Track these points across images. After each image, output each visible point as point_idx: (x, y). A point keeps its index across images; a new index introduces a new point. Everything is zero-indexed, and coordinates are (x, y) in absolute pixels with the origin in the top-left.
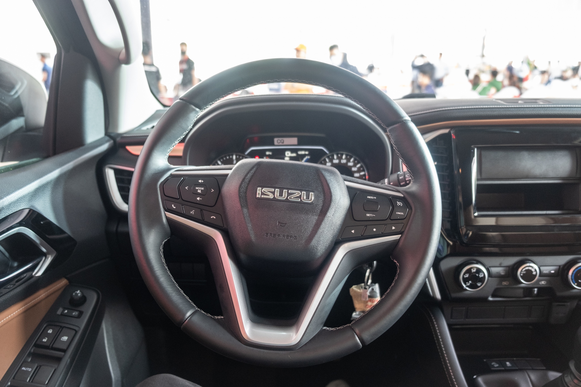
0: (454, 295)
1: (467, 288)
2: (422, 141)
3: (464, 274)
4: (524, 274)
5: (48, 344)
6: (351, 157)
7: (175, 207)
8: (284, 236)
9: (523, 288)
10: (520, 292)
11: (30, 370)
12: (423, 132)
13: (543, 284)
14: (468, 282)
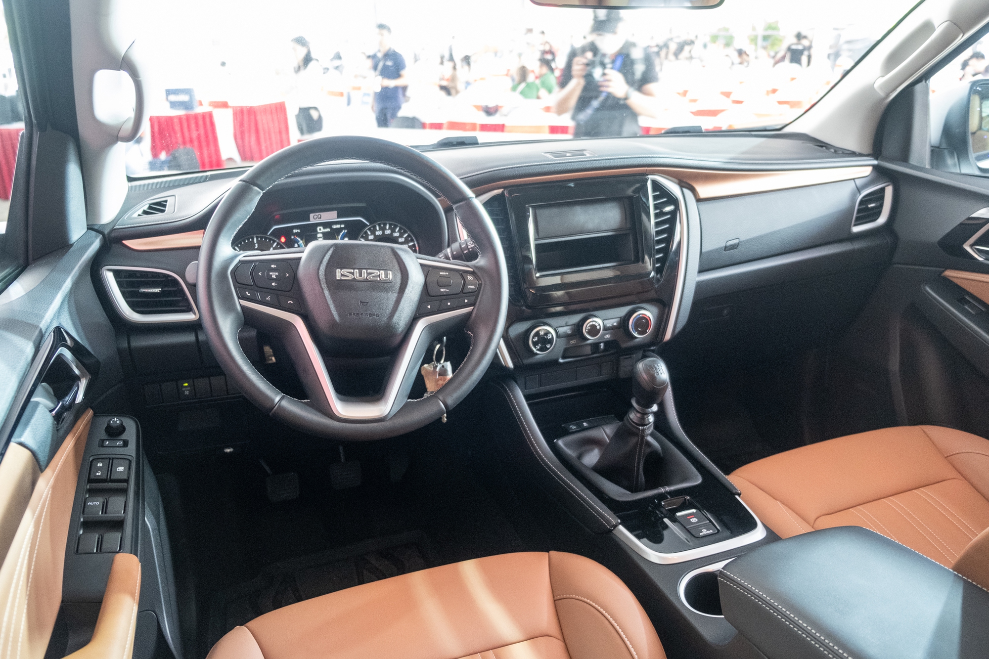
0: (527, 361)
1: (538, 352)
2: (478, 203)
3: (533, 338)
4: (588, 330)
5: (104, 477)
6: (396, 227)
7: (249, 295)
8: (366, 314)
9: (590, 344)
10: (588, 350)
11: (98, 503)
12: (478, 195)
13: (608, 338)
14: (538, 345)
